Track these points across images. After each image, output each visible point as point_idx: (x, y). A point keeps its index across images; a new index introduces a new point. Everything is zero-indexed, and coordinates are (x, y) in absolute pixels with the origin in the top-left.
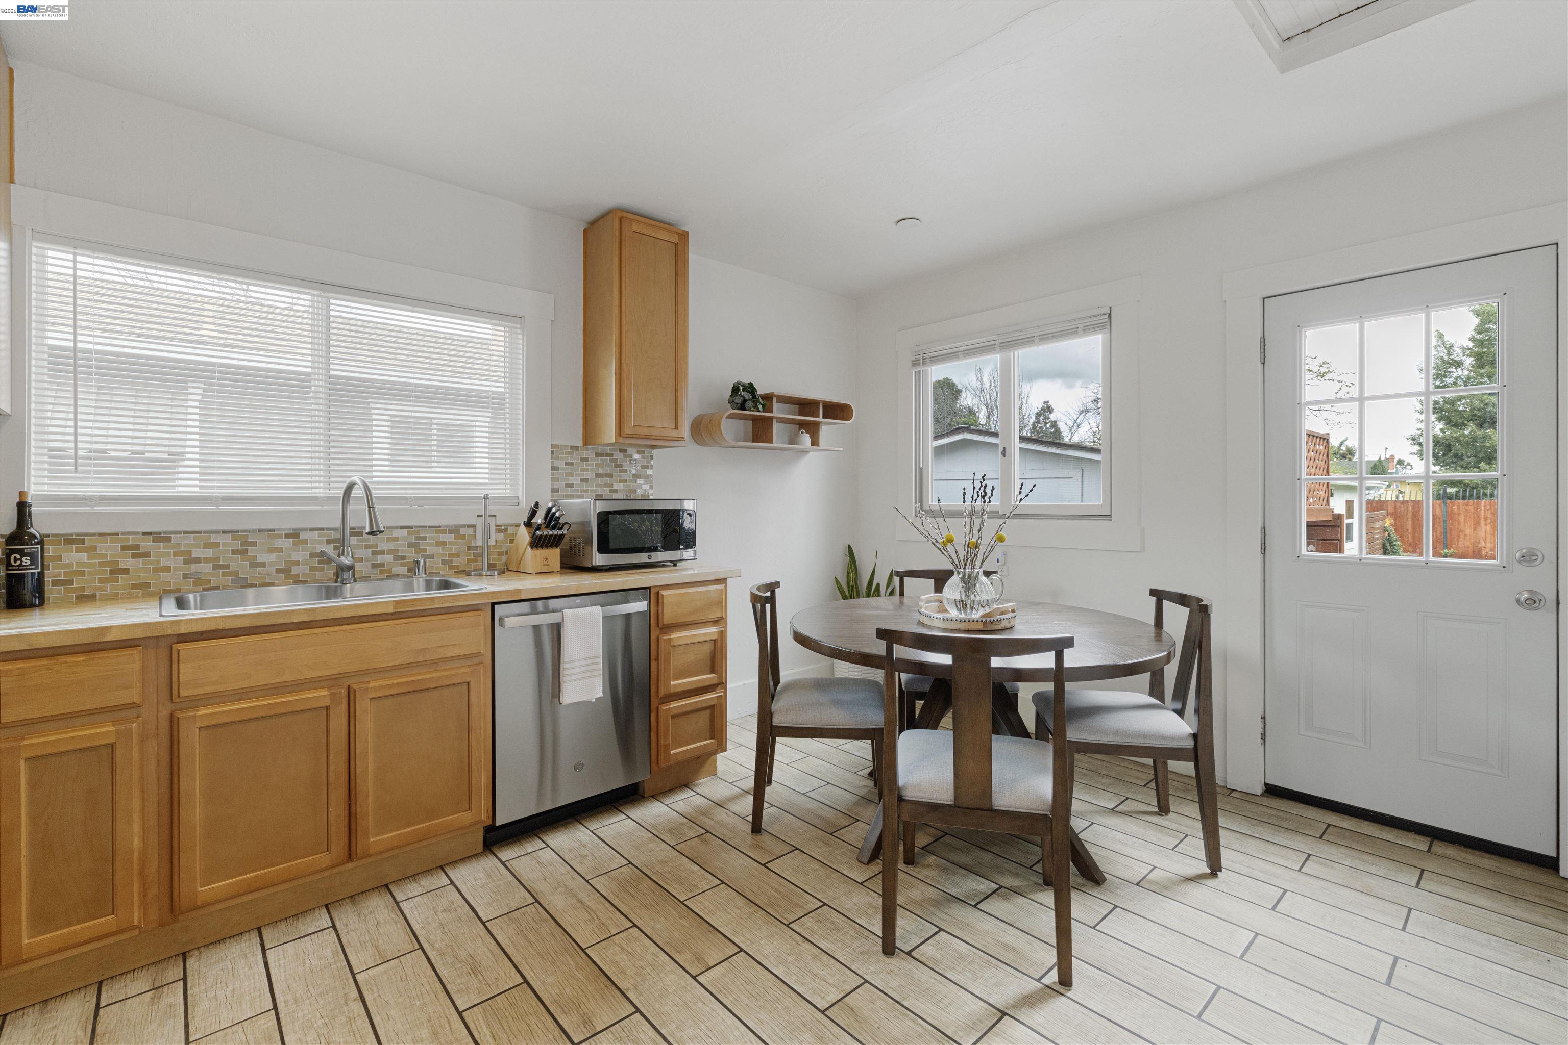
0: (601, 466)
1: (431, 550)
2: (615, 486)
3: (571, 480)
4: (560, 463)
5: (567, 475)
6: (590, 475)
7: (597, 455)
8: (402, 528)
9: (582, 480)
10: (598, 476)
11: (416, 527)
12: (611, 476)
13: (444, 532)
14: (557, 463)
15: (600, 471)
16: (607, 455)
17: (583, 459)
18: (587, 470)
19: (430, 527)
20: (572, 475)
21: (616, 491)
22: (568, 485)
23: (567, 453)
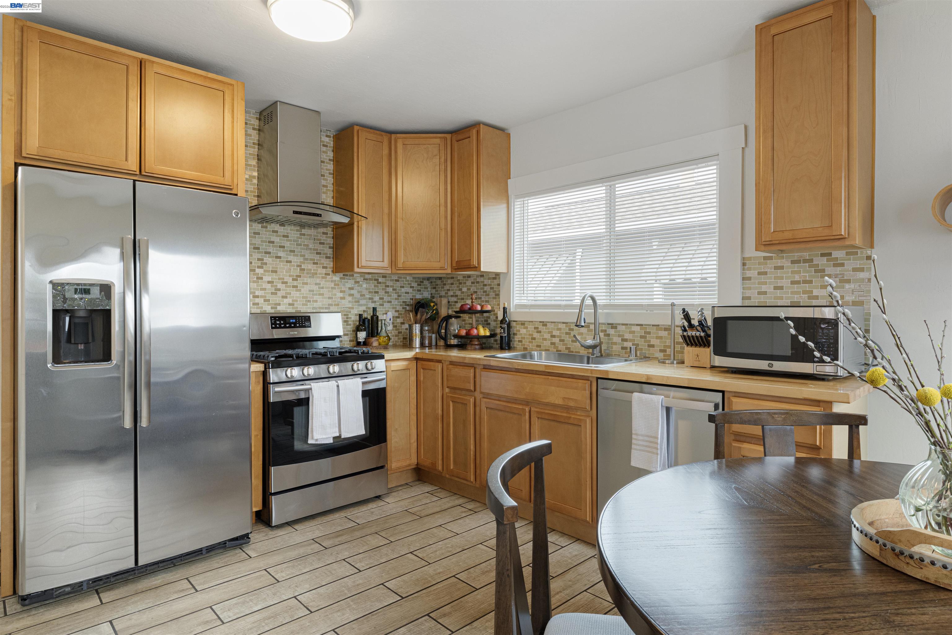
0: (799, 272)
1: (653, 342)
2: (816, 292)
3: (764, 288)
4: (752, 273)
5: (760, 283)
6: (785, 283)
7: (793, 262)
8: (637, 325)
9: (776, 288)
10: (793, 283)
11: (645, 325)
12: (811, 282)
13: (661, 329)
14: (748, 274)
15: (797, 278)
16: (805, 261)
17: (776, 268)
18: (782, 278)
19: (653, 326)
20: (765, 283)
21: (817, 297)
22: (760, 293)
23: (760, 264)
